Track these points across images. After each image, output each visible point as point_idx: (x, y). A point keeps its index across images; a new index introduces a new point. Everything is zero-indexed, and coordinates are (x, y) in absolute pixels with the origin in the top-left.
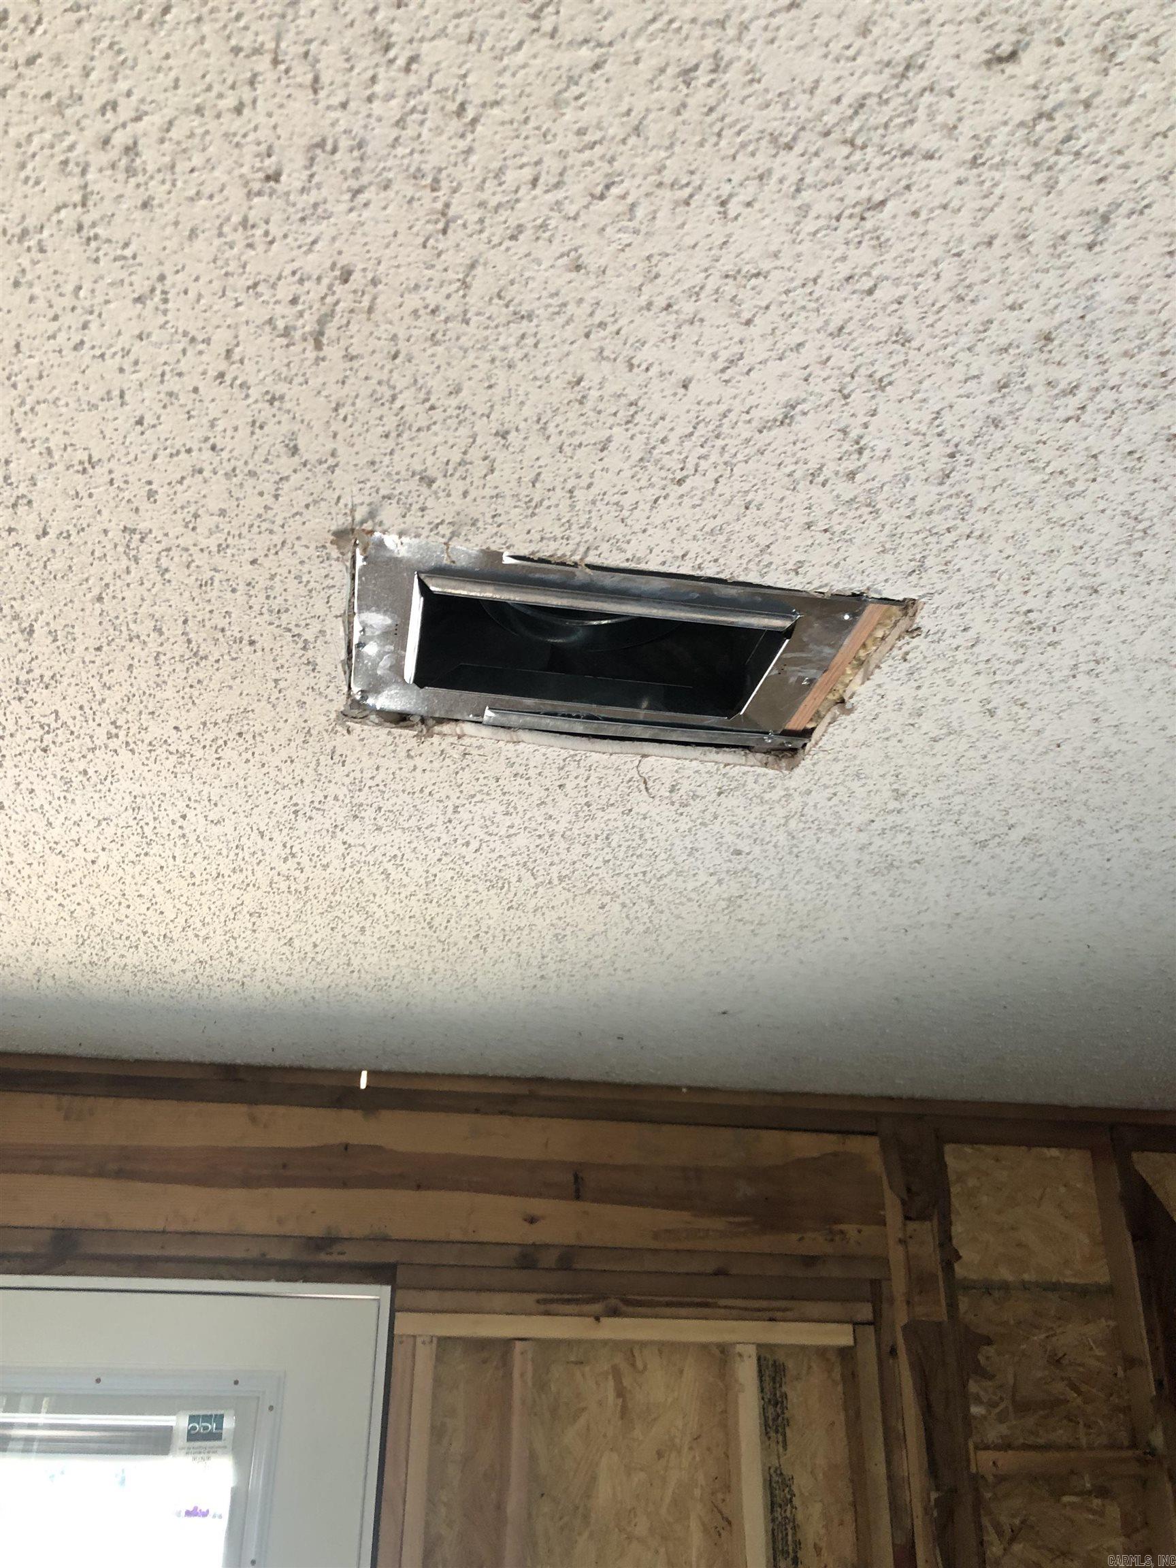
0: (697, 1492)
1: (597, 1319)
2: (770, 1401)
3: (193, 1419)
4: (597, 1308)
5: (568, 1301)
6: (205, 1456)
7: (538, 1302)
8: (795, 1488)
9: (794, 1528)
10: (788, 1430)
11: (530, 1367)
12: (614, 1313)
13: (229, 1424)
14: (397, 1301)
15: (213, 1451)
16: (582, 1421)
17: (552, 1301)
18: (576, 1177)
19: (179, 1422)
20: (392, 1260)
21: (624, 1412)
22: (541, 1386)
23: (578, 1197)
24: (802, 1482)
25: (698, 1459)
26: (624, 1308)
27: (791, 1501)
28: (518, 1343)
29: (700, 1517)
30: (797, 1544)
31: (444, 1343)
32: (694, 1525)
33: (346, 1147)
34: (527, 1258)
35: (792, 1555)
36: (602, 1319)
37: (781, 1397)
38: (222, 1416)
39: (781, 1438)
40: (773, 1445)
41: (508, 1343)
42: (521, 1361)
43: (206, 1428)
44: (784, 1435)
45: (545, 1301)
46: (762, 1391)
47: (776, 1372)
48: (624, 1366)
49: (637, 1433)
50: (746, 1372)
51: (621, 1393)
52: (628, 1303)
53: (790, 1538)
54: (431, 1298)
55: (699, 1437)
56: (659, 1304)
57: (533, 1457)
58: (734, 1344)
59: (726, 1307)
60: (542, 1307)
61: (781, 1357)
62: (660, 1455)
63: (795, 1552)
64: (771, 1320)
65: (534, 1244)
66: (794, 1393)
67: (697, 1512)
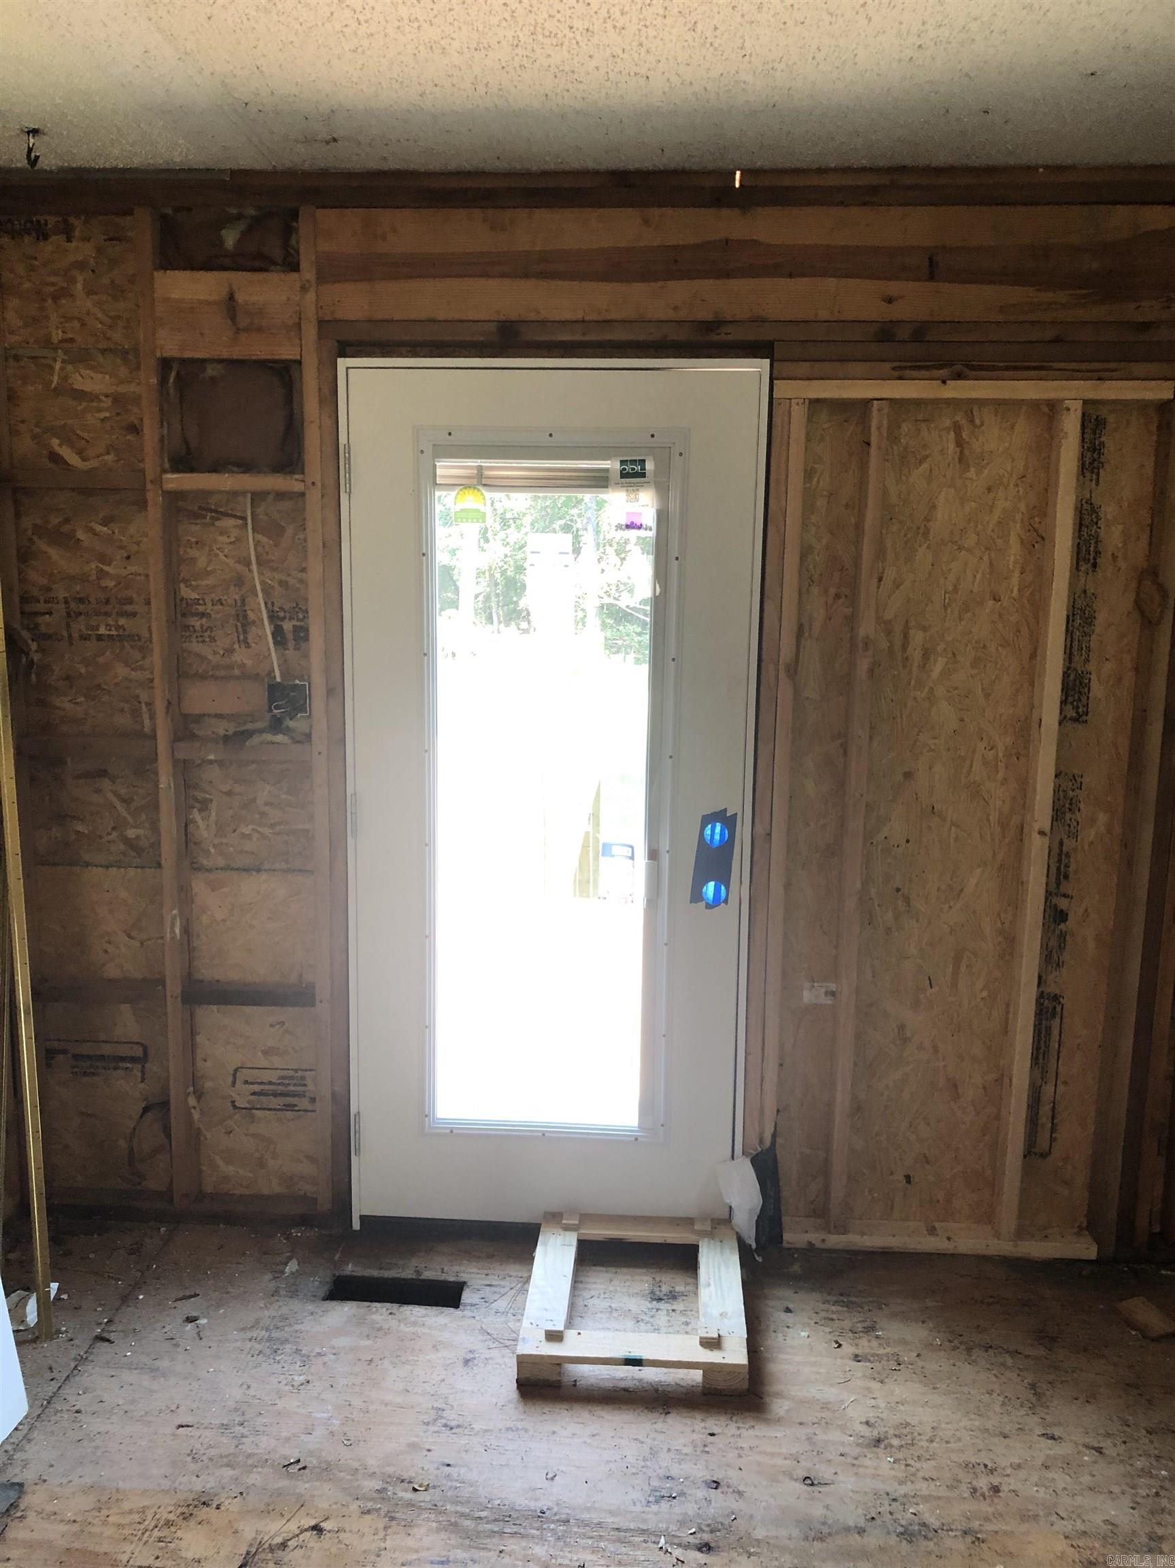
0: (1018, 517)
1: (944, 382)
2: (1088, 448)
3: (622, 462)
4: (943, 372)
5: (919, 368)
6: (635, 488)
7: (894, 369)
8: (1101, 515)
9: (1096, 543)
10: (1101, 472)
11: (885, 422)
12: (959, 376)
13: (649, 466)
14: (775, 371)
15: (641, 485)
16: (925, 466)
17: (905, 368)
18: (931, 260)
19: (612, 465)
20: (771, 338)
21: (961, 458)
22: (893, 438)
23: (932, 278)
24: (1109, 511)
25: (1021, 493)
26: (967, 372)
27: (1097, 523)
28: (875, 402)
29: (1019, 535)
30: (1098, 553)
31: (815, 403)
32: (1014, 540)
33: (727, 241)
34: (885, 333)
35: (1092, 561)
36: (948, 382)
37: (1099, 445)
38: (644, 460)
39: (1094, 477)
40: (1088, 483)
41: (866, 403)
42: (877, 419)
43: (633, 469)
44: (1098, 474)
45: (900, 368)
46: (1083, 440)
47: (1097, 426)
48: (964, 422)
49: (972, 473)
50: (1071, 424)
51: (960, 443)
52: (972, 368)
53: (1092, 549)
54: (804, 368)
55: (1024, 476)
56: (1001, 369)
57: (885, 492)
58: (1063, 400)
59: (1060, 370)
60: (897, 374)
61: (1104, 412)
62: (989, 490)
63: (1095, 559)
64: (1099, 379)
65: (891, 322)
66: (1110, 442)
67: (1016, 531)
